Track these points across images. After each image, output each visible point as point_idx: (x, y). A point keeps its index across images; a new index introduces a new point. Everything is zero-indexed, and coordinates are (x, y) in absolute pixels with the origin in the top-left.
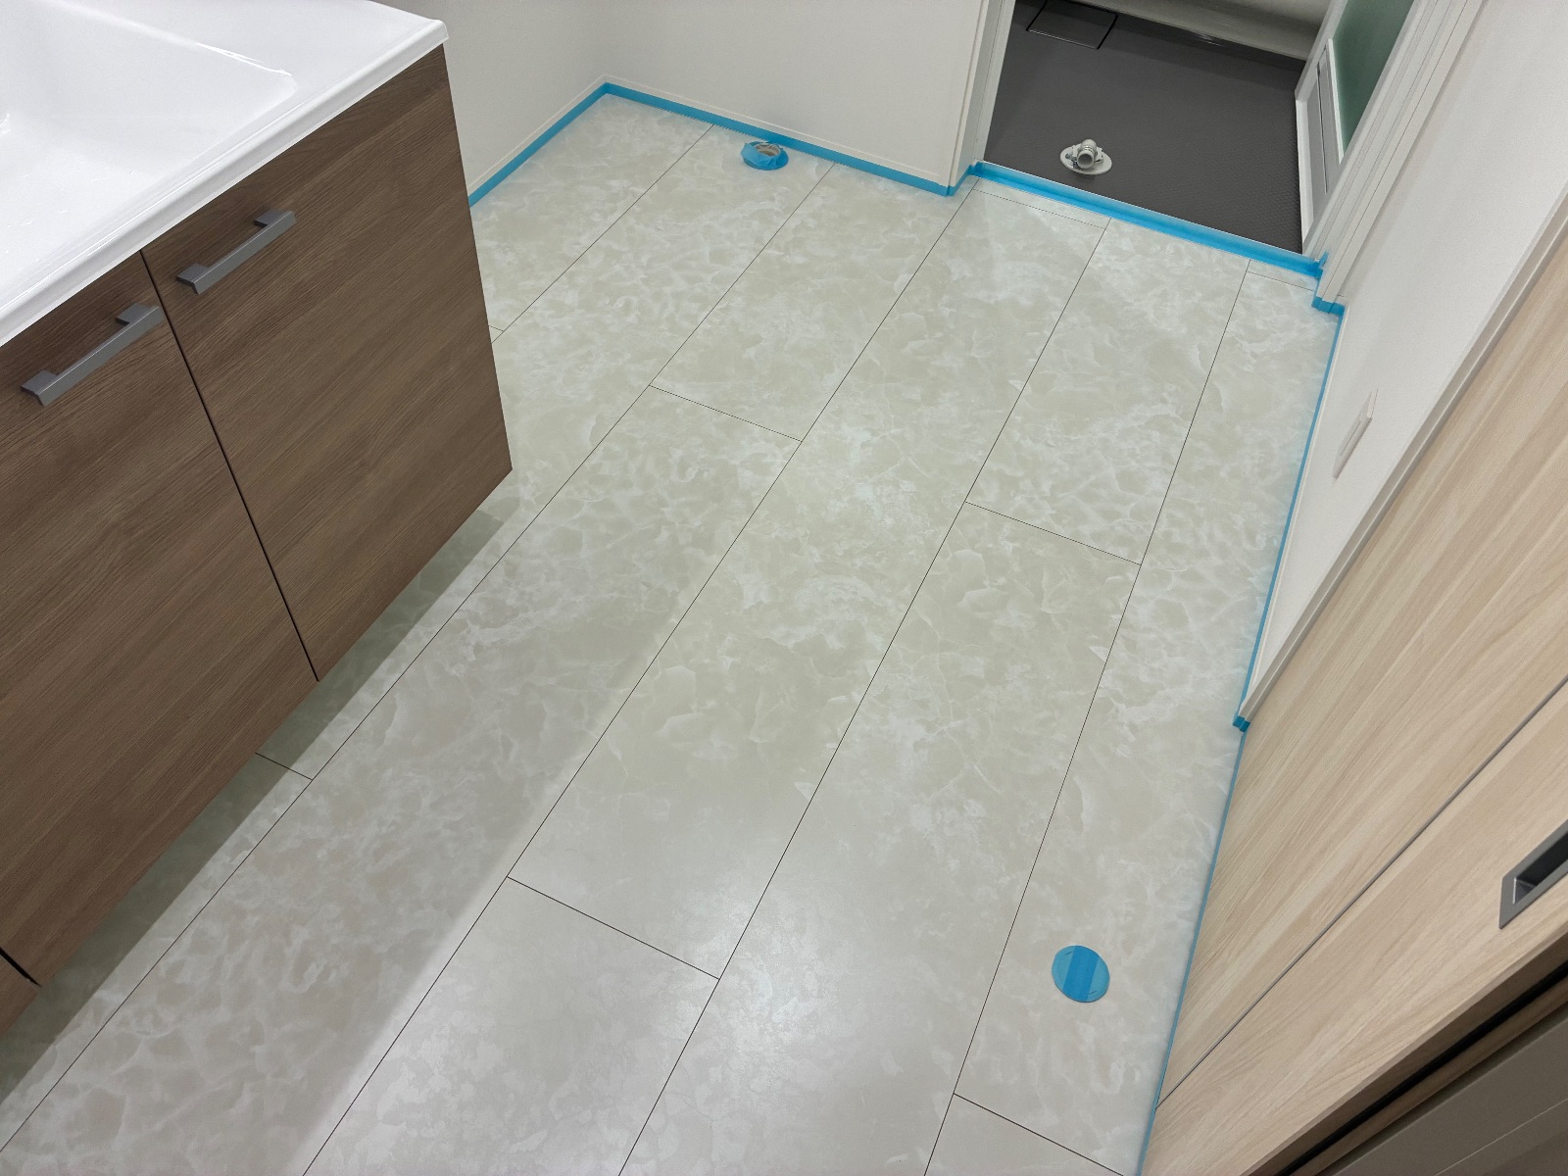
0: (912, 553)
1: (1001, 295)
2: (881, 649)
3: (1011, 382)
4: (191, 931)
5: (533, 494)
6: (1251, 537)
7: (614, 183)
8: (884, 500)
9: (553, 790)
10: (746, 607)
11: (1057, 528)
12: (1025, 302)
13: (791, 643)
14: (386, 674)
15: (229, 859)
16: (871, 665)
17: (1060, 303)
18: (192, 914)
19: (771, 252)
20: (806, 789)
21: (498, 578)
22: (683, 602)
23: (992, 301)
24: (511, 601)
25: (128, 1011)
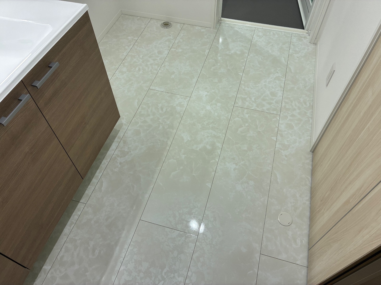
0: (223, 121)
1: (232, 52)
2: (220, 147)
3: (239, 73)
4: (64, 247)
5: (126, 122)
6: (305, 103)
7: (129, 38)
8: (214, 109)
9: (147, 196)
10: (185, 142)
11: (258, 109)
12: (238, 53)
13: (198, 149)
14: (98, 174)
15: (69, 227)
16: (219, 151)
17: (247, 51)
18: (63, 243)
19: (172, 49)
20: (209, 185)
21: (121, 144)
22: (169, 143)
23: (230, 54)
24: (126, 150)
25: (52, 270)
